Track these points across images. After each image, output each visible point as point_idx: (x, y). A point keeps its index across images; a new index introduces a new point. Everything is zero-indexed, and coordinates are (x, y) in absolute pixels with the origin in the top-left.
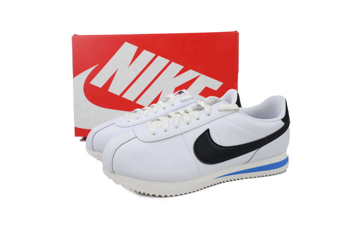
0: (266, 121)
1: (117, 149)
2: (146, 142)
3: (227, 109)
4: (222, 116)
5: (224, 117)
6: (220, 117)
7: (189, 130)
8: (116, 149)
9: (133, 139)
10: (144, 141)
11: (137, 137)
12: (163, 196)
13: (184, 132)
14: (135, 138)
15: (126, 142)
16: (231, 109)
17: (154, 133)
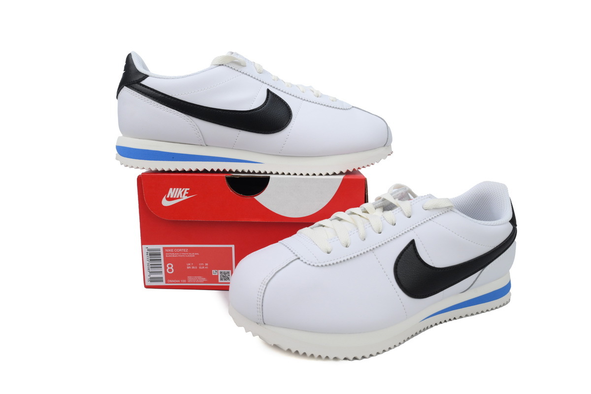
0: (492, 224)
1: (269, 281)
2: (318, 266)
3: (437, 207)
4: (431, 218)
5: (433, 220)
6: (428, 219)
7: (384, 243)
8: (267, 281)
9: (293, 261)
10: (314, 265)
11: (299, 258)
12: (351, 358)
13: (377, 247)
14: (296, 259)
15: (283, 268)
16: (443, 206)
17: (329, 250)
